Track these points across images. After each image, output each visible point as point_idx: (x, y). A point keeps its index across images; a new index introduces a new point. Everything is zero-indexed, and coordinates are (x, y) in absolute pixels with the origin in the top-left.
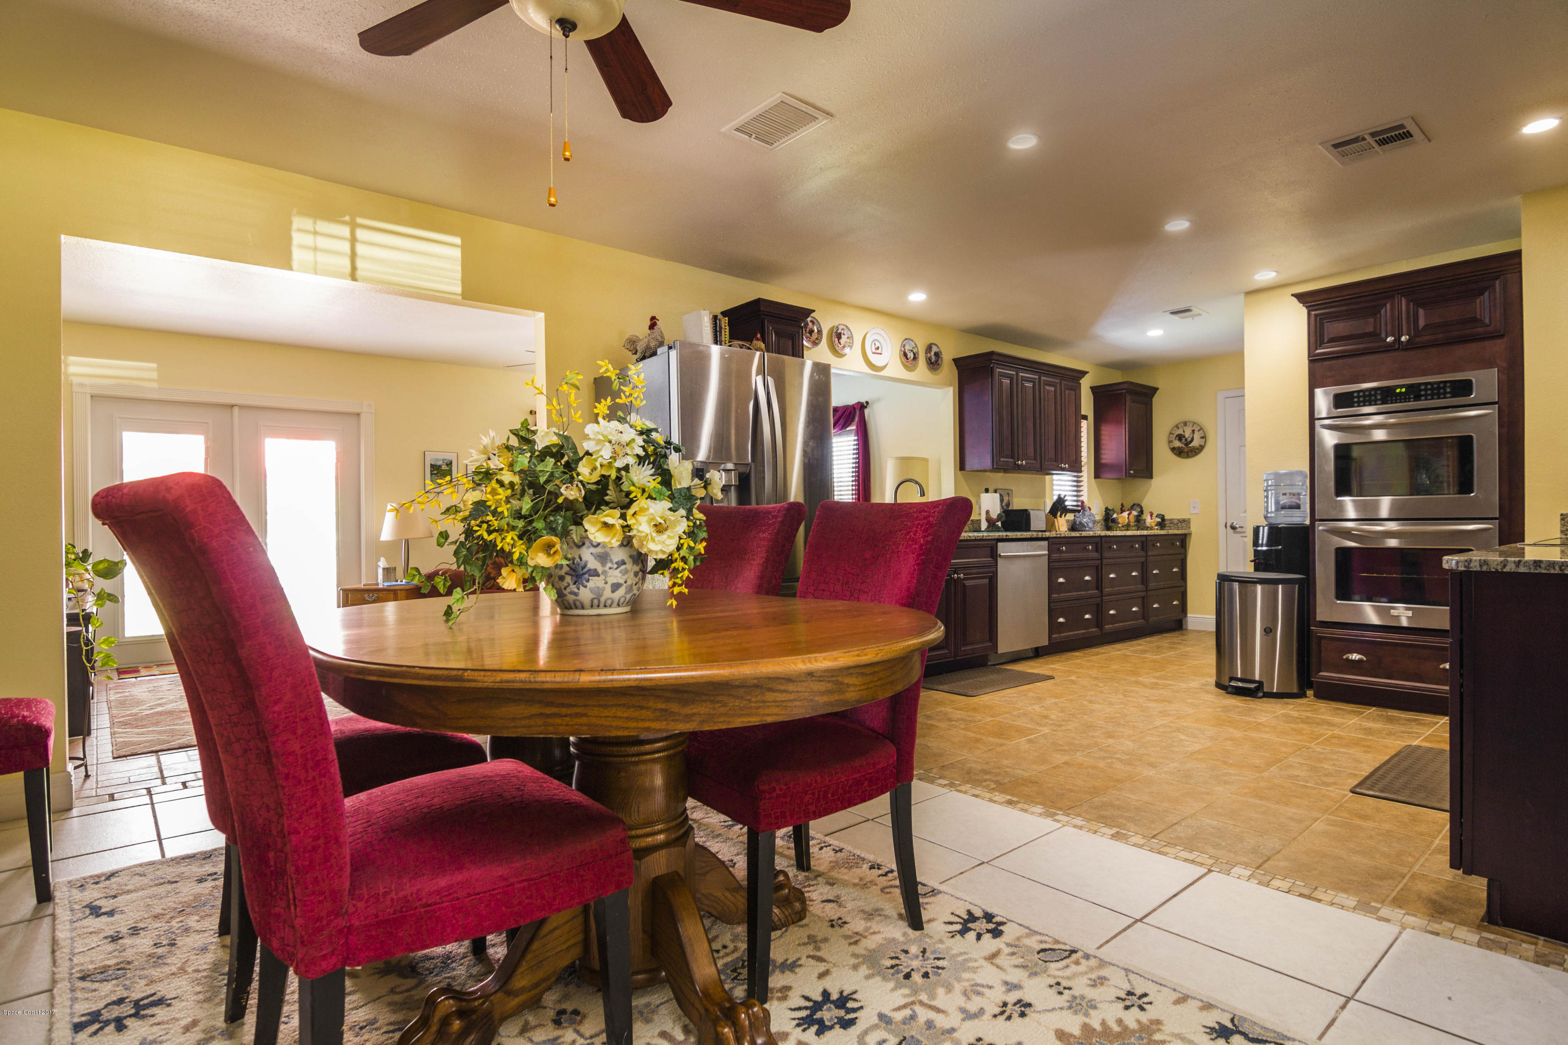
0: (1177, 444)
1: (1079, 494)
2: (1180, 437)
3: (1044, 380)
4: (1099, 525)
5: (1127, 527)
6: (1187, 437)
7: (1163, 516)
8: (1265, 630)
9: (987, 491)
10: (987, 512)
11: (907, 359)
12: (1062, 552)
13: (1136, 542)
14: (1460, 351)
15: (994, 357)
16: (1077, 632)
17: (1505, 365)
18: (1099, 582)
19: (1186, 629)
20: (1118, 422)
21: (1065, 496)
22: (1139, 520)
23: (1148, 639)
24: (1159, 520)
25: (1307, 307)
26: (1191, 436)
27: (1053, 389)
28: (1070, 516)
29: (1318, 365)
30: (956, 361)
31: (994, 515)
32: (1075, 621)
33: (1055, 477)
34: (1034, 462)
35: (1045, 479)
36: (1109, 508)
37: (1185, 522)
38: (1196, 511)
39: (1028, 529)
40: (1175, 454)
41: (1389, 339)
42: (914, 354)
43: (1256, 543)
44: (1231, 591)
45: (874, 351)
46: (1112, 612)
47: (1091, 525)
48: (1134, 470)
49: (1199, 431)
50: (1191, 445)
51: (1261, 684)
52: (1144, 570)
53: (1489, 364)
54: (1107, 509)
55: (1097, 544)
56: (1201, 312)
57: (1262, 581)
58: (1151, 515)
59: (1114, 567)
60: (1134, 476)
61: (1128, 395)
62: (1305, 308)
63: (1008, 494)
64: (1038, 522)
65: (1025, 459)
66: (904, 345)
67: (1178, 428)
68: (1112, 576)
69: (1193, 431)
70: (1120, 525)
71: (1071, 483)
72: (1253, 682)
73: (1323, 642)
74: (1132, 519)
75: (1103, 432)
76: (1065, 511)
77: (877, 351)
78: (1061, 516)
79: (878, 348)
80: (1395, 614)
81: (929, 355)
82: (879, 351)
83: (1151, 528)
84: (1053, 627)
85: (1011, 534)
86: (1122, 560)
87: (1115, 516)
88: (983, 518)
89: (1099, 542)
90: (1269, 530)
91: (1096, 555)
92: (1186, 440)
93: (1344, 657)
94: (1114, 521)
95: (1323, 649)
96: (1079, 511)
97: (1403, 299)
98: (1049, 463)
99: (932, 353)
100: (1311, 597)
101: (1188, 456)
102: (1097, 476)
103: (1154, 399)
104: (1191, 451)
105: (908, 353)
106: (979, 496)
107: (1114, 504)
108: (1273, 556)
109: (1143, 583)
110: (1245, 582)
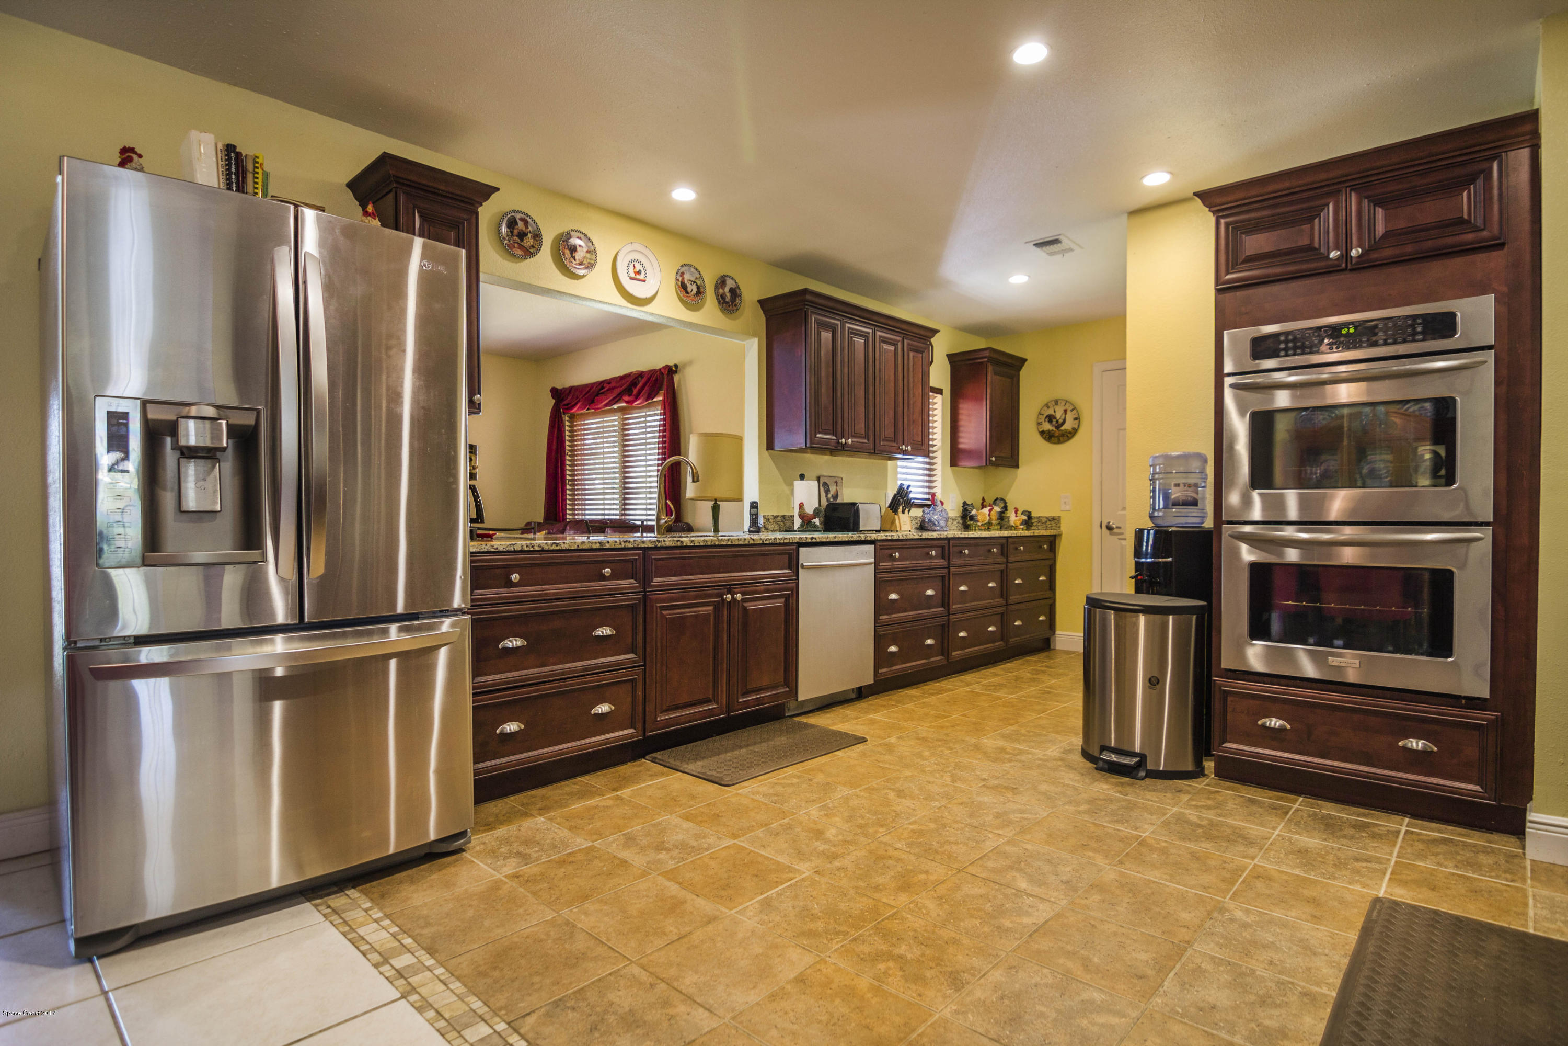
0: (1047, 426)
1: (931, 485)
2: (1050, 418)
3: (880, 337)
4: (955, 523)
5: (988, 526)
6: (1058, 418)
7: (1030, 513)
8: (1150, 680)
9: (802, 477)
10: (801, 506)
11: (687, 292)
12: (895, 559)
13: (994, 545)
14: (1437, 270)
15: (808, 297)
16: (914, 663)
17: (1505, 289)
18: (945, 598)
19: (1055, 649)
20: (977, 399)
21: (909, 487)
22: (1002, 517)
23: (1008, 665)
24: (1025, 518)
25: (1214, 212)
26: (1063, 417)
27: (892, 348)
28: (917, 512)
29: (1229, 295)
30: (762, 302)
31: (810, 510)
32: (912, 648)
33: (900, 463)
34: (865, 441)
35: (887, 464)
36: (969, 503)
37: (1055, 521)
38: (1068, 508)
39: (855, 528)
40: (1045, 439)
41: (1334, 254)
42: (698, 287)
43: (1138, 553)
44: (1104, 622)
45: (633, 275)
46: (962, 634)
47: (942, 523)
48: (995, 457)
49: (1072, 410)
50: (1062, 428)
51: (1143, 757)
52: (1004, 579)
53: (1480, 289)
54: (965, 504)
55: (943, 548)
56: (1073, 246)
57: (1147, 610)
58: (1016, 511)
59: (964, 577)
60: (995, 464)
61: (989, 364)
62: (1211, 214)
63: (836, 482)
64: (870, 520)
65: (853, 437)
66: (683, 274)
67: (1048, 407)
68: (963, 588)
69: (1065, 411)
70: (979, 524)
71: (921, 472)
72: (1132, 754)
73: (1229, 699)
74: (994, 516)
75: (961, 411)
76: (909, 504)
77: (638, 277)
78: (903, 512)
79: (639, 273)
80: (1335, 664)
81: (721, 291)
82: (641, 277)
83: (1016, 528)
84: (881, 657)
85: (831, 536)
86: (976, 568)
87: (974, 512)
88: (796, 513)
89: (947, 547)
90: (1155, 535)
91: (941, 562)
92: (1057, 421)
93: (1260, 723)
94: (972, 518)
95: (1229, 709)
96: (929, 506)
97: (1353, 194)
98: (886, 443)
99: (727, 290)
100: (1214, 634)
101: (1059, 442)
102: (954, 463)
103: (1021, 373)
104: (1063, 435)
105: (689, 285)
106: (792, 485)
107: (974, 498)
108: (1162, 571)
109: (1002, 596)
110: (1124, 611)
